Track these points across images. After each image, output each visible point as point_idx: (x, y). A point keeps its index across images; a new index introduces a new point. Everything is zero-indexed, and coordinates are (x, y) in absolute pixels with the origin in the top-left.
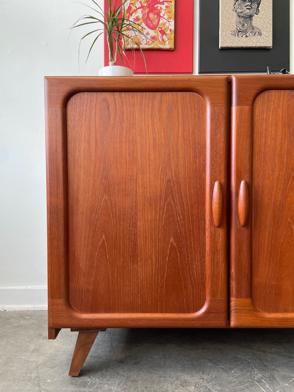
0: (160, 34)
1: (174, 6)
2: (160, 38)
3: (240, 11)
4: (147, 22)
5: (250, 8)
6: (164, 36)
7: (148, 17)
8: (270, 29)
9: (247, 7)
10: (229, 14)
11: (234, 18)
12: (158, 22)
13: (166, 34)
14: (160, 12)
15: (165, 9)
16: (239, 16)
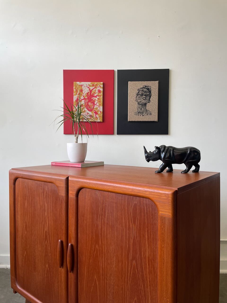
0: (95, 114)
1: (102, 98)
2: (94, 116)
3: (139, 101)
4: (87, 108)
5: (145, 99)
6: (97, 115)
7: (88, 104)
8: (156, 111)
9: (144, 99)
10: (133, 103)
11: (136, 105)
12: (94, 107)
13: (98, 114)
14: (94, 102)
15: (97, 100)
16: (139, 104)
